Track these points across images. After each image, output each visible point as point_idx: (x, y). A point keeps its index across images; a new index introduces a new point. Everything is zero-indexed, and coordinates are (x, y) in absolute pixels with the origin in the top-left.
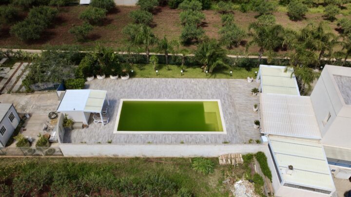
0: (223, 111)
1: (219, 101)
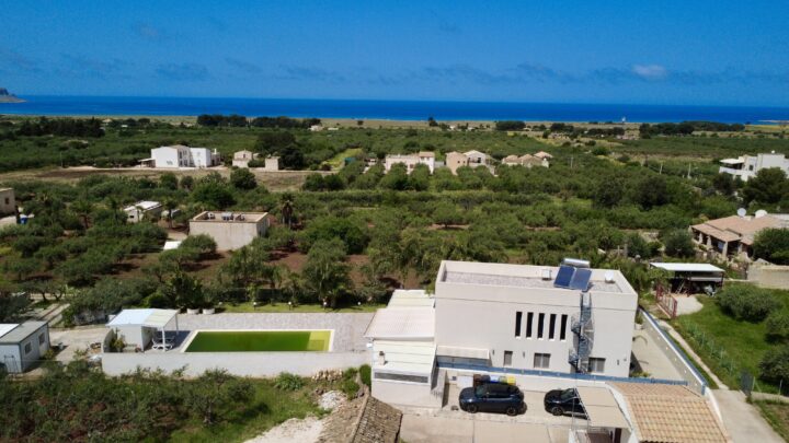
0: (335, 339)
1: (333, 331)
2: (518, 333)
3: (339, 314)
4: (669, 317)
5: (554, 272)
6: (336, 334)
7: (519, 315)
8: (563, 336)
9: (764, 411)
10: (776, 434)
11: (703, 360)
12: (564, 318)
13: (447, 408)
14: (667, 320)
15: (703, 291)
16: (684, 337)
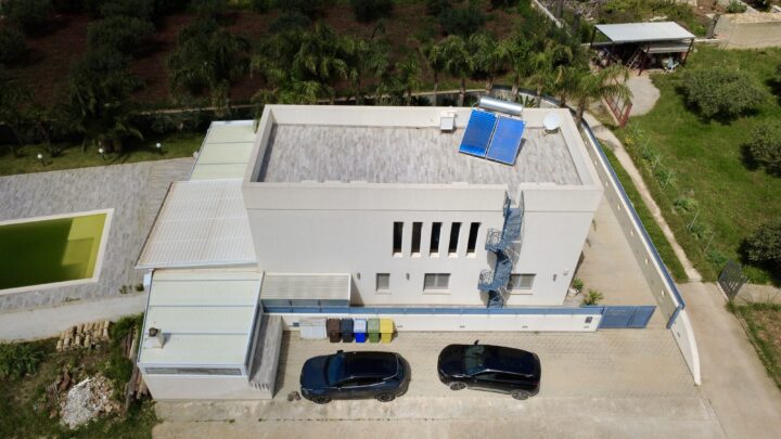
0: (110, 233)
1: (110, 212)
2: (397, 246)
3: (128, 166)
4: (617, 123)
5: (462, 115)
6: (116, 219)
7: (398, 227)
8: (471, 246)
9: (752, 330)
10: (770, 381)
11: (663, 215)
12: (475, 227)
13: (282, 397)
14: (612, 128)
15: (659, 65)
16: (637, 165)
